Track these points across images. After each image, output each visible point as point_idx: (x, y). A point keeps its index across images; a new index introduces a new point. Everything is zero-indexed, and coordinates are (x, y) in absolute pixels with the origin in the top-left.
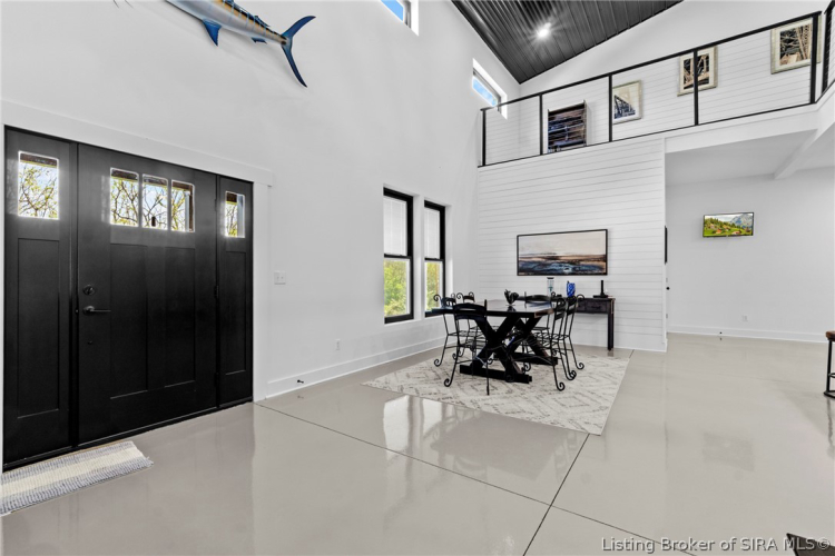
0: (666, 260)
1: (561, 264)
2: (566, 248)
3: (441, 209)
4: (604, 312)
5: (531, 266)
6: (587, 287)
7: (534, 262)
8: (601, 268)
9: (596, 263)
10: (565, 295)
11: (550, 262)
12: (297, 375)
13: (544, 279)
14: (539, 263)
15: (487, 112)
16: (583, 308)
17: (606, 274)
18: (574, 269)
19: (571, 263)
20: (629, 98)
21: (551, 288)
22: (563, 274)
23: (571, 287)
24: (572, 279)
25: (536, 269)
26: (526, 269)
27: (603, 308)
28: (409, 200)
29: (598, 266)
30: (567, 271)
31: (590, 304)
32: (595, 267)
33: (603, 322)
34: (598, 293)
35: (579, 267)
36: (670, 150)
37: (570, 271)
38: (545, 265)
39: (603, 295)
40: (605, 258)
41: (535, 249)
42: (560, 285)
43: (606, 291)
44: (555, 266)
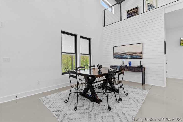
0: (165, 53)
1: (127, 55)
2: (128, 50)
3: (89, 39)
4: (141, 72)
5: (118, 56)
6: (135, 63)
7: (119, 55)
8: (140, 56)
9: (138, 55)
10: (128, 65)
11: (123, 55)
12: (16, 94)
13: (121, 60)
14: (120, 55)
15: (105, 10)
16: (133, 70)
17: (142, 58)
18: (131, 57)
19: (130, 55)
20: (152, 3)
21: (123, 63)
22: (128, 59)
23: (130, 63)
24: (130, 60)
25: (119, 57)
26: (116, 57)
27: (140, 70)
28: (75, 36)
29: (139, 56)
30: (129, 58)
31: (136, 69)
32: (138, 56)
33: (140, 75)
34: (139, 65)
35: (133, 56)
36: (166, 12)
37: (130, 57)
38: (122, 56)
39: (141, 66)
40: (142, 53)
41: (119, 51)
42: (126, 62)
43: (142, 64)
44: (125, 56)
